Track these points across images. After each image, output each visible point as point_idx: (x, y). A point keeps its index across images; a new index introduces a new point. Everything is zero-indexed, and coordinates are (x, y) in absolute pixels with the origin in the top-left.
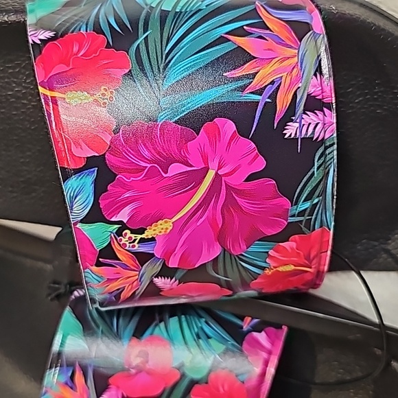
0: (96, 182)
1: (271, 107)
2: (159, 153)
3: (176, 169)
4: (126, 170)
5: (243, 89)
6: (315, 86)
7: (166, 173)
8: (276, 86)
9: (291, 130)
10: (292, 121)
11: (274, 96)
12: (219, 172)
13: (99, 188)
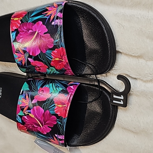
0: (16, 34)
1: (49, 19)
2: (27, 28)
3: (30, 31)
4: (21, 31)
5: (44, 16)
6: (58, 14)
7: (28, 32)
8: (51, 15)
9: (53, 23)
10: (53, 21)
11: (50, 17)
12: (39, 32)
13: (16, 35)
